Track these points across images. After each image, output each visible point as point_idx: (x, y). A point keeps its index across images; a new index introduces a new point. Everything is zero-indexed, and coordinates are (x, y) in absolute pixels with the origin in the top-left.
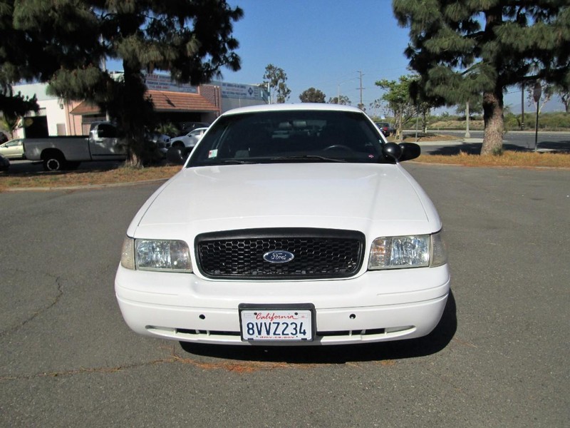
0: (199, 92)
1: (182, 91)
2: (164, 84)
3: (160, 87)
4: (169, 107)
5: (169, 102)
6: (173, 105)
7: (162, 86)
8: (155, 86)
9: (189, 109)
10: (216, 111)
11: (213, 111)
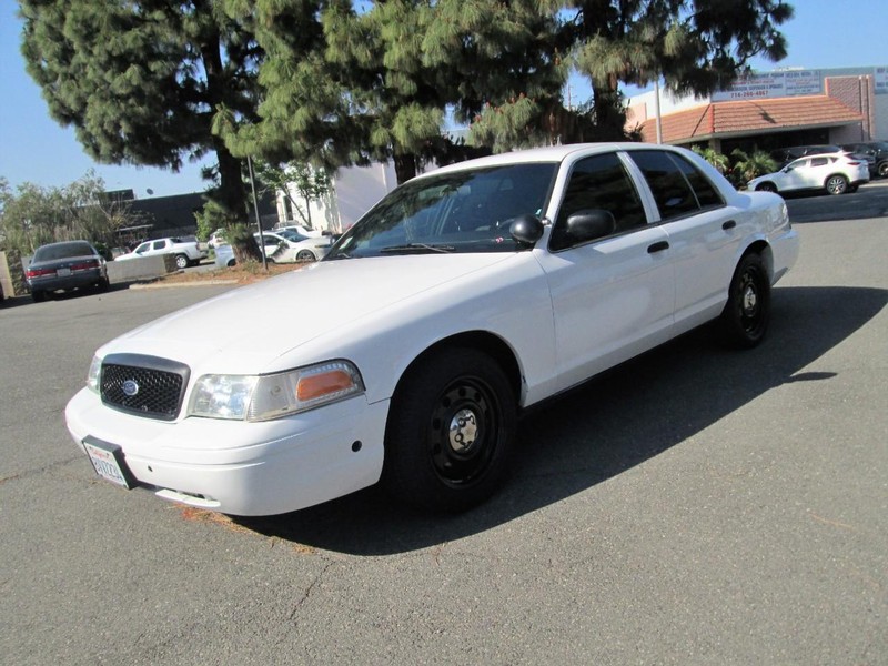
0: (826, 90)
1: (792, 95)
2: (759, 88)
3: (751, 94)
4: (765, 126)
5: (766, 116)
6: (772, 121)
7: (754, 92)
8: (742, 93)
9: (802, 123)
10: (861, 121)
11: (855, 123)
